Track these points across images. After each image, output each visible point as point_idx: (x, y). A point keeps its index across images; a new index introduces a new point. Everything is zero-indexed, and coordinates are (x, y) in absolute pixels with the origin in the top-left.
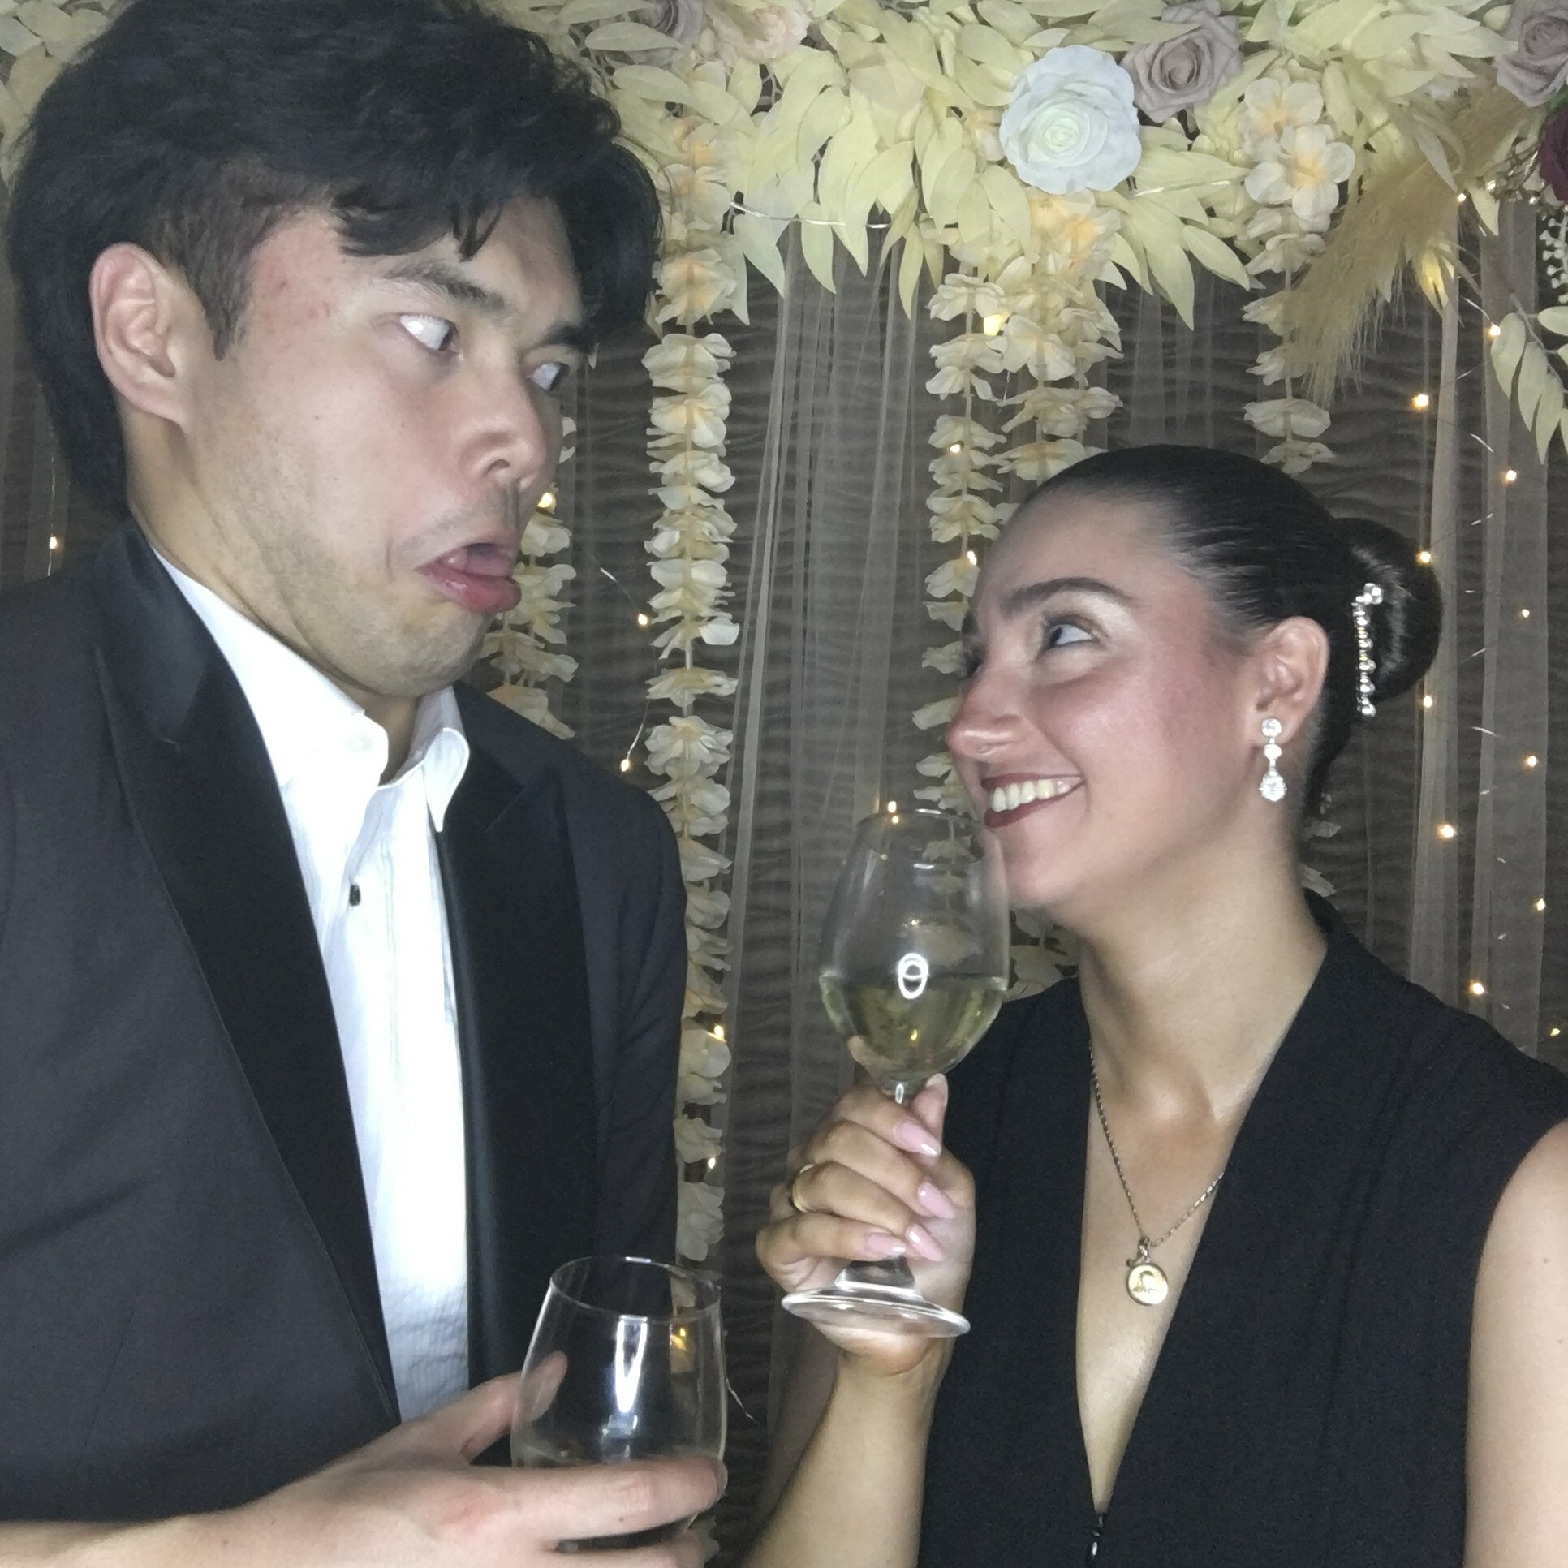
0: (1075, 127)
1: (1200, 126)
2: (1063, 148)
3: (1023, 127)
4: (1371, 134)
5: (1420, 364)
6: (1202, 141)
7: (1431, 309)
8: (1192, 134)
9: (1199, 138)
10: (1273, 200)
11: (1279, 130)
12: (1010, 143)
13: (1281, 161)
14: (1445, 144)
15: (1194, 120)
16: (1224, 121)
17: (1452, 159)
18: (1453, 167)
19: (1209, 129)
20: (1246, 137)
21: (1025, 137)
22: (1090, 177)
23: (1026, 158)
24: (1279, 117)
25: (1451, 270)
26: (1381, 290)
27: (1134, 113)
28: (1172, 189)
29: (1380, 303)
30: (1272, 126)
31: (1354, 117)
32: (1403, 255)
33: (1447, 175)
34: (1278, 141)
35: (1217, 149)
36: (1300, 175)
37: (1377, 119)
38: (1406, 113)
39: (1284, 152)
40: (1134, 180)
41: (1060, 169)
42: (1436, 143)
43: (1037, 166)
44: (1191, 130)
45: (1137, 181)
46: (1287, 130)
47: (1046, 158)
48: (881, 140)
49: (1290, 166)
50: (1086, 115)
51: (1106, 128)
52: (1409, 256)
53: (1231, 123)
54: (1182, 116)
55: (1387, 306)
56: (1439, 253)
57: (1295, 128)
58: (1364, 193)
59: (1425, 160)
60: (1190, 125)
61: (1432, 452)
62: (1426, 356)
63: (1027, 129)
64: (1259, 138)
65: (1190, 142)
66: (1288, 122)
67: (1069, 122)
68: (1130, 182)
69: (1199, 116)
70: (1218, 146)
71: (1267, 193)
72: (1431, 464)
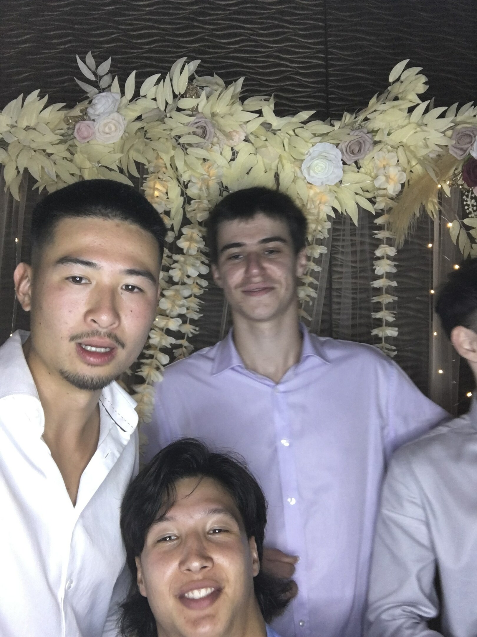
0: (324, 166)
1: (361, 165)
2: (320, 172)
3: (308, 166)
4: (412, 167)
5: (428, 235)
6: (362, 170)
7: (431, 219)
8: (359, 168)
9: (361, 169)
10: (382, 187)
11: (384, 167)
12: (304, 170)
13: (385, 176)
14: (434, 170)
15: (359, 164)
16: (368, 164)
17: (437, 174)
18: (437, 178)
19: (364, 167)
20: (375, 168)
21: (309, 168)
22: (328, 181)
23: (309, 174)
24: (385, 163)
25: (437, 208)
26: (416, 214)
27: (342, 162)
28: (352, 184)
29: (416, 218)
30: (382, 166)
31: (407, 162)
32: (422, 204)
33: (436, 180)
34: (384, 169)
35: (366, 172)
36: (390, 180)
37: (414, 163)
38: (422, 161)
39: (386, 173)
40: (342, 181)
41: (319, 178)
42: (431, 170)
43: (312, 177)
44: (359, 167)
45: (342, 182)
46: (387, 167)
47: (315, 175)
48: (266, 169)
49: (388, 177)
50: (327, 163)
51: (333, 166)
52: (424, 203)
53: (370, 165)
54: (356, 162)
55: (418, 218)
56: (433, 203)
57: (389, 166)
58: (410, 186)
59: (428, 174)
60: (358, 165)
61: (432, 262)
62: (430, 233)
63: (309, 166)
64: (378, 169)
65: (358, 170)
66: (387, 164)
67: (322, 165)
68: (341, 182)
69: (361, 163)
70: (367, 171)
71: (380, 185)
72: (432, 265)
